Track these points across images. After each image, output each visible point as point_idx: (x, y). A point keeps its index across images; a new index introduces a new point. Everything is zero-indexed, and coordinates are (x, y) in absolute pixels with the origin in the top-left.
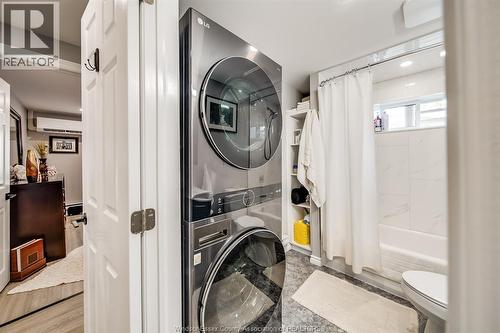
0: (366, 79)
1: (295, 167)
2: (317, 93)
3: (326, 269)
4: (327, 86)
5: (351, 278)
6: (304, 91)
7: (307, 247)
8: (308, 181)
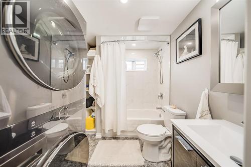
0: (123, 46)
1: (88, 86)
2: (100, 47)
3: (104, 138)
4: (105, 44)
5: (115, 138)
6: (92, 44)
7: (94, 130)
8: (95, 94)
